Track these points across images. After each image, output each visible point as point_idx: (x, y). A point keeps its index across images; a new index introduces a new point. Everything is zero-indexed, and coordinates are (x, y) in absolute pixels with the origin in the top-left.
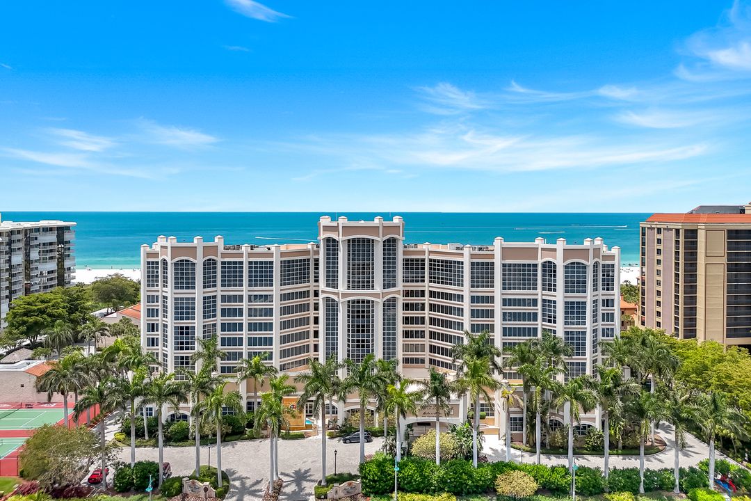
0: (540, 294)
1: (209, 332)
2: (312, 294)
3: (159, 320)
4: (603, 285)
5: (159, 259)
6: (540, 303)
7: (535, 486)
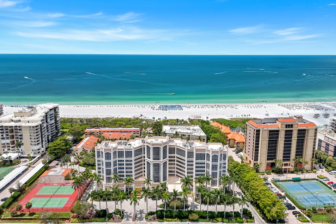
0: (206, 161)
1: (115, 170)
2: (143, 157)
3: (101, 166)
4: (223, 159)
5: (101, 151)
6: (206, 163)
7: (198, 217)
